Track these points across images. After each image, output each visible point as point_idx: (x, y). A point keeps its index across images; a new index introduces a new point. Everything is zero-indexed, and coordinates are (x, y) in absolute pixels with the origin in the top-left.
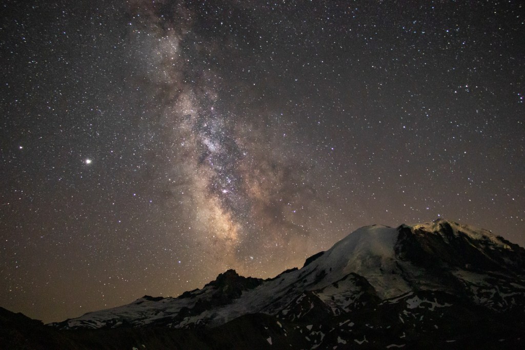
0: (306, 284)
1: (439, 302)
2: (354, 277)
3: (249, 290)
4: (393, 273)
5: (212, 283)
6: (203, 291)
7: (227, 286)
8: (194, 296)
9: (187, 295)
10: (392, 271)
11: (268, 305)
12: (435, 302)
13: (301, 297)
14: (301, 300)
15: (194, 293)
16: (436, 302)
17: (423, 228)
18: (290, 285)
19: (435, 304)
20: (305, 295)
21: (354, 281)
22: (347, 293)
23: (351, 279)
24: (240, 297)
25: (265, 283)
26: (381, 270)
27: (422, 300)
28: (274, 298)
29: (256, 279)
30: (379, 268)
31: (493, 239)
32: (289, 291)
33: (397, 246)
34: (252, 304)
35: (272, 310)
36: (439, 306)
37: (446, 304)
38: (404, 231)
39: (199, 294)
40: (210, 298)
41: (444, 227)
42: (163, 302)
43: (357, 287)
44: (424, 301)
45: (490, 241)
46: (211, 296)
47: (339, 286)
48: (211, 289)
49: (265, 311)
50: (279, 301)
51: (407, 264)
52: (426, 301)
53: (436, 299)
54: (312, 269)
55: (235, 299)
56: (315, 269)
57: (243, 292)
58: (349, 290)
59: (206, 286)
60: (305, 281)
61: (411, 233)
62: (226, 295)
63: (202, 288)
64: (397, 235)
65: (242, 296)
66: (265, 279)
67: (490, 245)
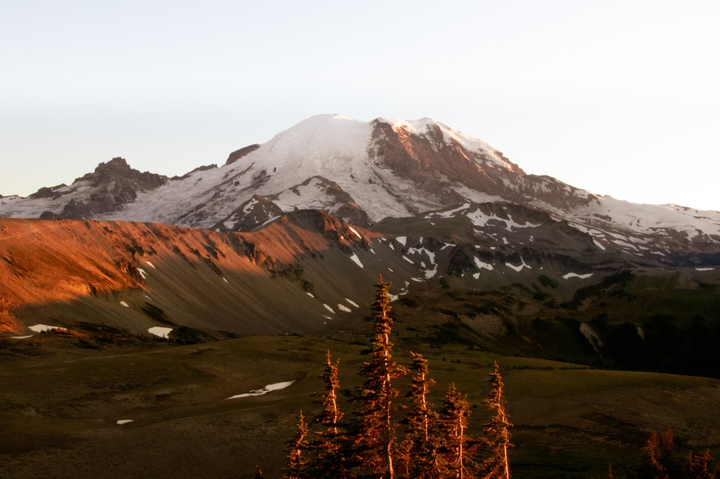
0: (239, 188)
1: (515, 221)
2: (321, 182)
3: (146, 190)
4: (370, 182)
5: (88, 177)
6: (74, 189)
7: (113, 183)
8: (58, 195)
9: (44, 193)
10: (368, 180)
11: (186, 215)
12: (509, 220)
13: (251, 203)
14: (252, 208)
15: (59, 190)
16: (511, 220)
17: (405, 127)
18: (215, 187)
19: (510, 224)
20: (256, 202)
21: (322, 188)
22: (315, 203)
23: (317, 184)
24: (133, 201)
25: (172, 183)
26: (352, 176)
27: (489, 215)
28: (192, 205)
29: (157, 176)
30: (350, 174)
31: (491, 153)
32: (216, 196)
33: (372, 146)
34: (158, 212)
35: (194, 222)
36: (517, 225)
37: (528, 224)
38: (381, 127)
39: (66, 193)
40: (86, 200)
41: (431, 130)
42: (3, 203)
43: (329, 196)
44: (492, 218)
45: (489, 156)
46: (88, 196)
47: (301, 193)
48: (87, 186)
49: (184, 223)
50: (203, 209)
51: (386, 172)
52: (495, 217)
53: (509, 216)
54: (244, 168)
55: (126, 202)
56: (249, 168)
57: (139, 194)
58: (316, 199)
59: (77, 180)
60: (237, 183)
61: (392, 130)
62: (112, 196)
63: (71, 184)
64: (371, 132)
65: (136, 199)
66: (171, 177)
67: (487, 160)
